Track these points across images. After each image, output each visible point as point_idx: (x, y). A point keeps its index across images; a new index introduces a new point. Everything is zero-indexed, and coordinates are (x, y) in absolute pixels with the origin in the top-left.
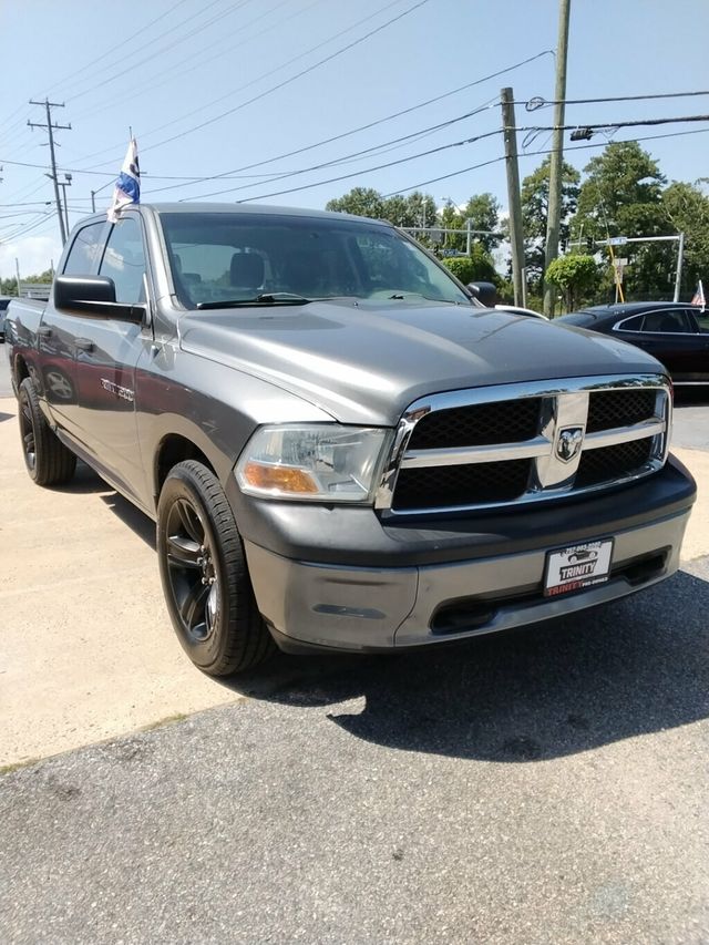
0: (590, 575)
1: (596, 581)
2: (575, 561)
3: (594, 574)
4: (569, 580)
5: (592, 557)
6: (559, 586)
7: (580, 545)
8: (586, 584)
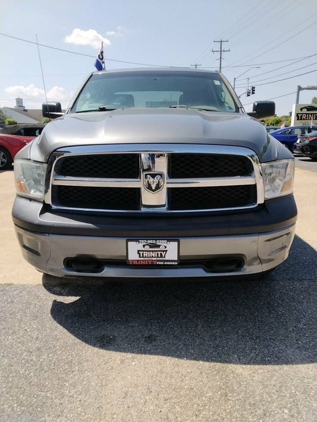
0: (163, 259)
1: (169, 263)
2: (147, 248)
3: (166, 258)
4: (146, 259)
5: (162, 248)
6: (138, 261)
7: (150, 240)
8: (160, 263)
